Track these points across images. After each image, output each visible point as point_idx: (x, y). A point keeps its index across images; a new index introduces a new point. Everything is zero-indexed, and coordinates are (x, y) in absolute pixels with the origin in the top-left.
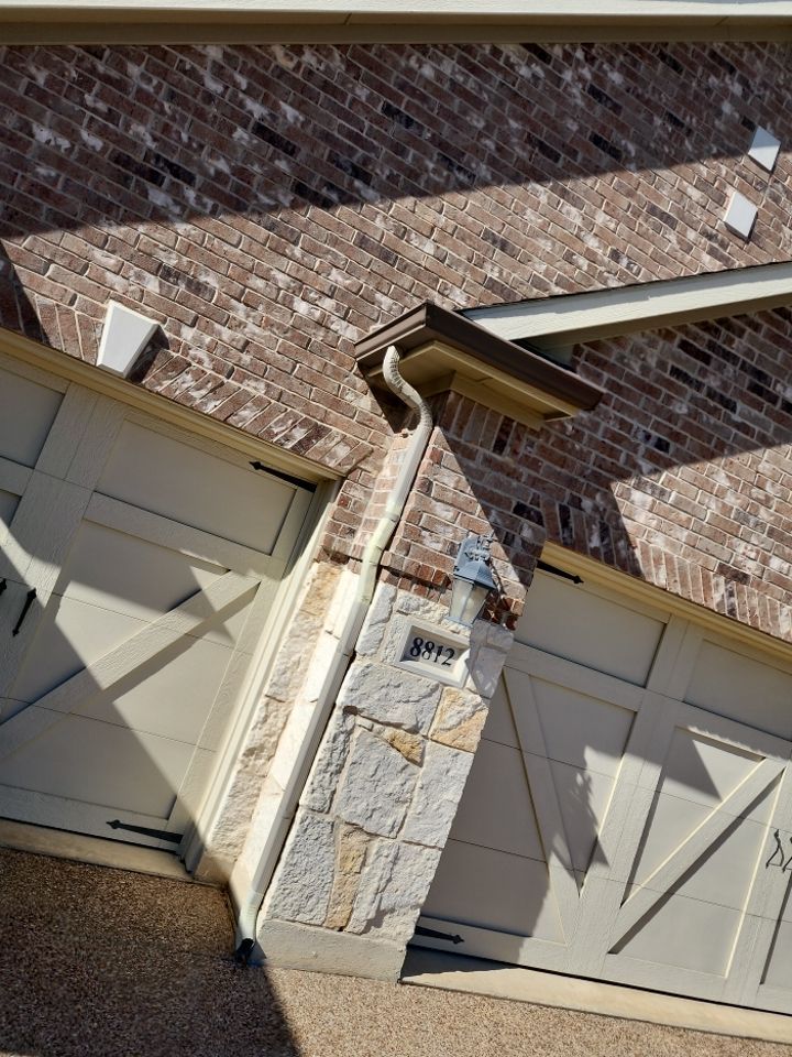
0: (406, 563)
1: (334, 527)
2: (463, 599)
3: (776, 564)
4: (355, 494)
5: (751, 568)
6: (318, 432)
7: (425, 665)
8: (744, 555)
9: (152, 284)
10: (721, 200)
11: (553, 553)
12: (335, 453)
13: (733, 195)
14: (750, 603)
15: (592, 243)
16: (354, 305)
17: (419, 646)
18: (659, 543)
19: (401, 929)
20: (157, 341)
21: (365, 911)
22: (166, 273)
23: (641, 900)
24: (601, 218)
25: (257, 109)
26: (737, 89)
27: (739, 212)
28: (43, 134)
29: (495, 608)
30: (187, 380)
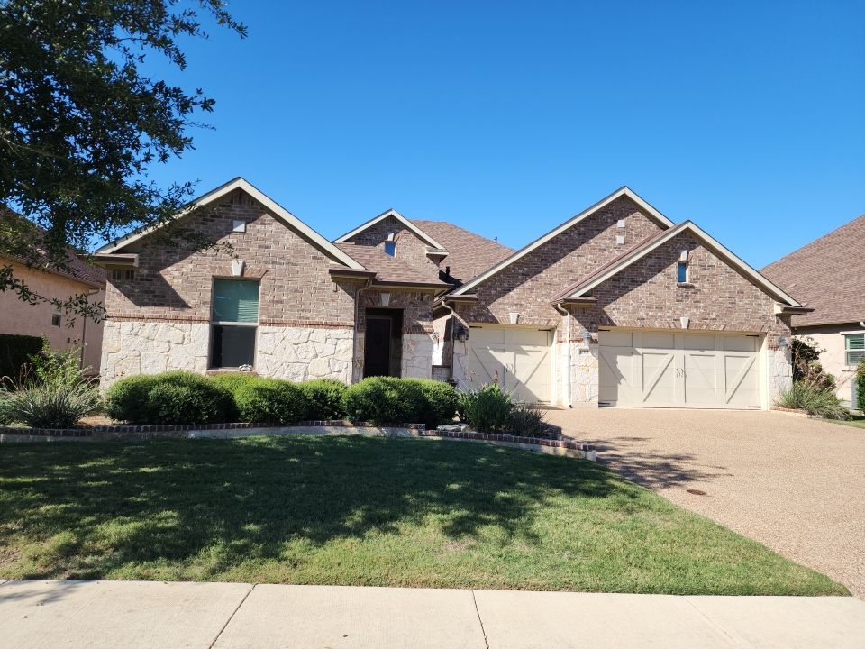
0: (574, 338)
1: (558, 337)
2: (586, 341)
3: (650, 313)
4: (559, 329)
5: (645, 316)
6: (549, 320)
7: (583, 354)
8: (642, 314)
9: (515, 307)
10: (615, 240)
11: (600, 328)
12: (553, 323)
13: (617, 237)
14: (647, 323)
15: (589, 262)
16: (548, 296)
17: (581, 352)
18: (622, 318)
19: (596, 400)
20: (519, 316)
21: (588, 398)
22: (516, 305)
23: (647, 391)
24: (589, 256)
25: (520, 271)
26: (610, 215)
27: (620, 240)
28: (493, 292)
29: (593, 341)
30: (525, 321)
